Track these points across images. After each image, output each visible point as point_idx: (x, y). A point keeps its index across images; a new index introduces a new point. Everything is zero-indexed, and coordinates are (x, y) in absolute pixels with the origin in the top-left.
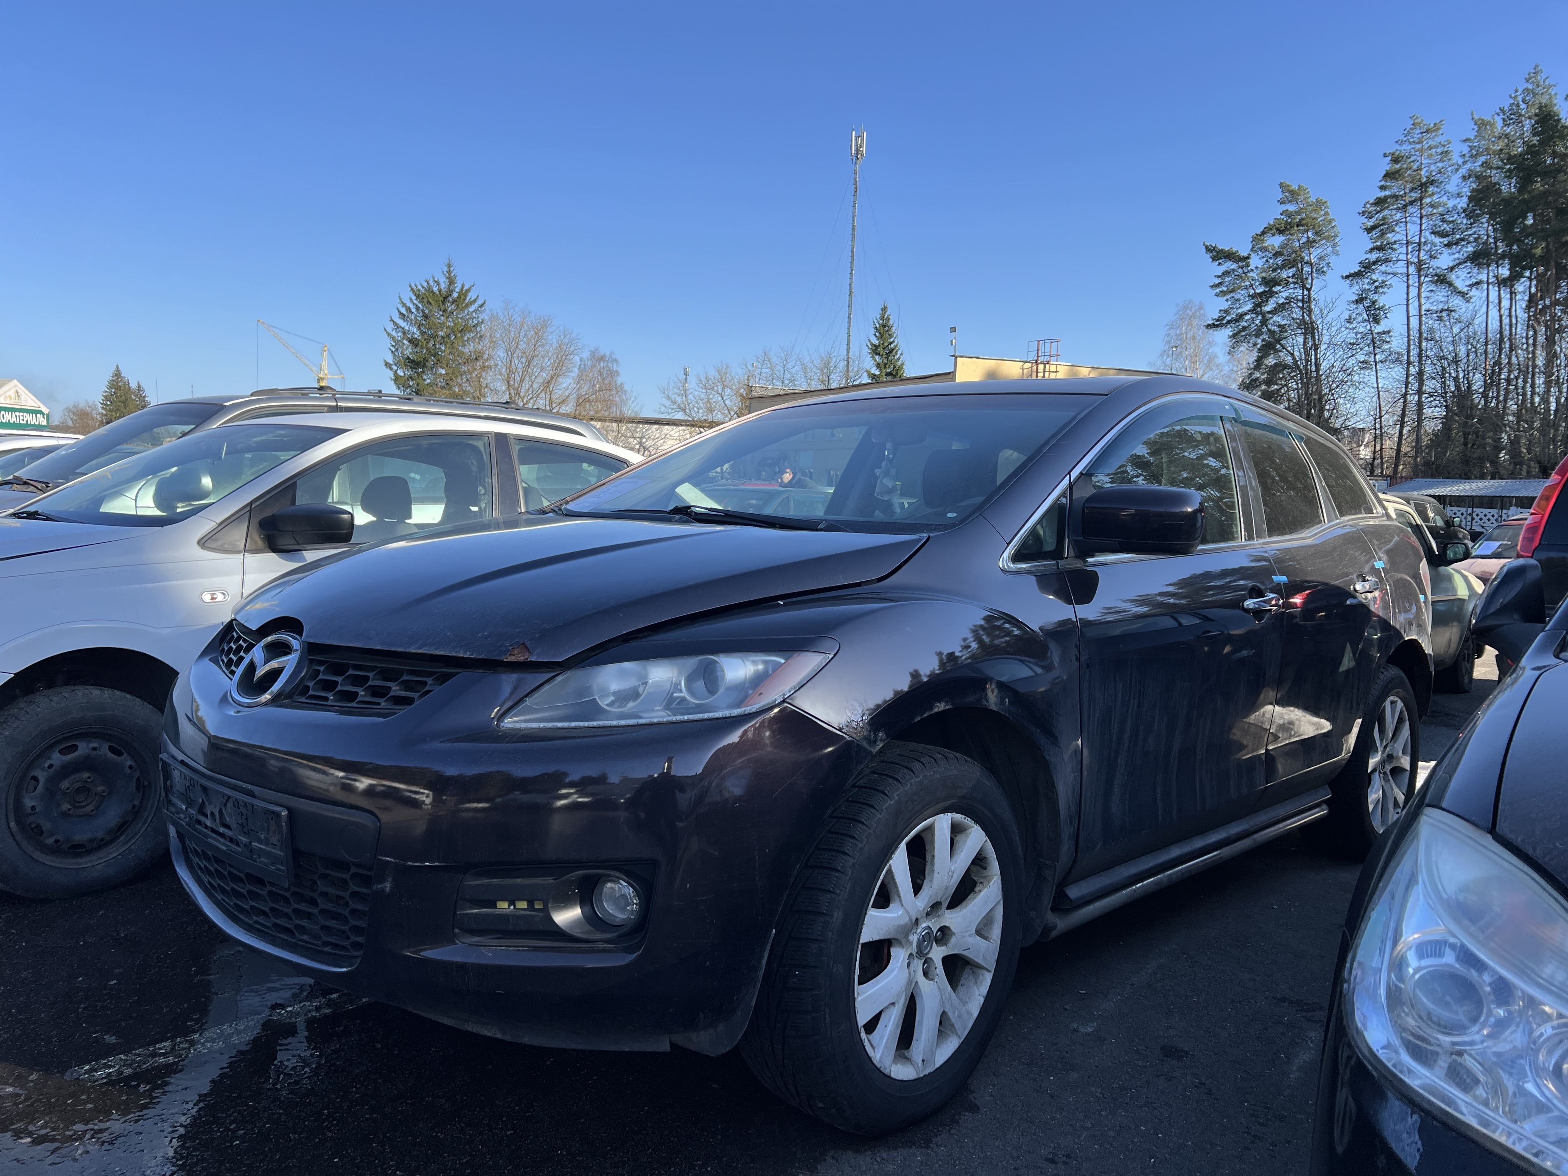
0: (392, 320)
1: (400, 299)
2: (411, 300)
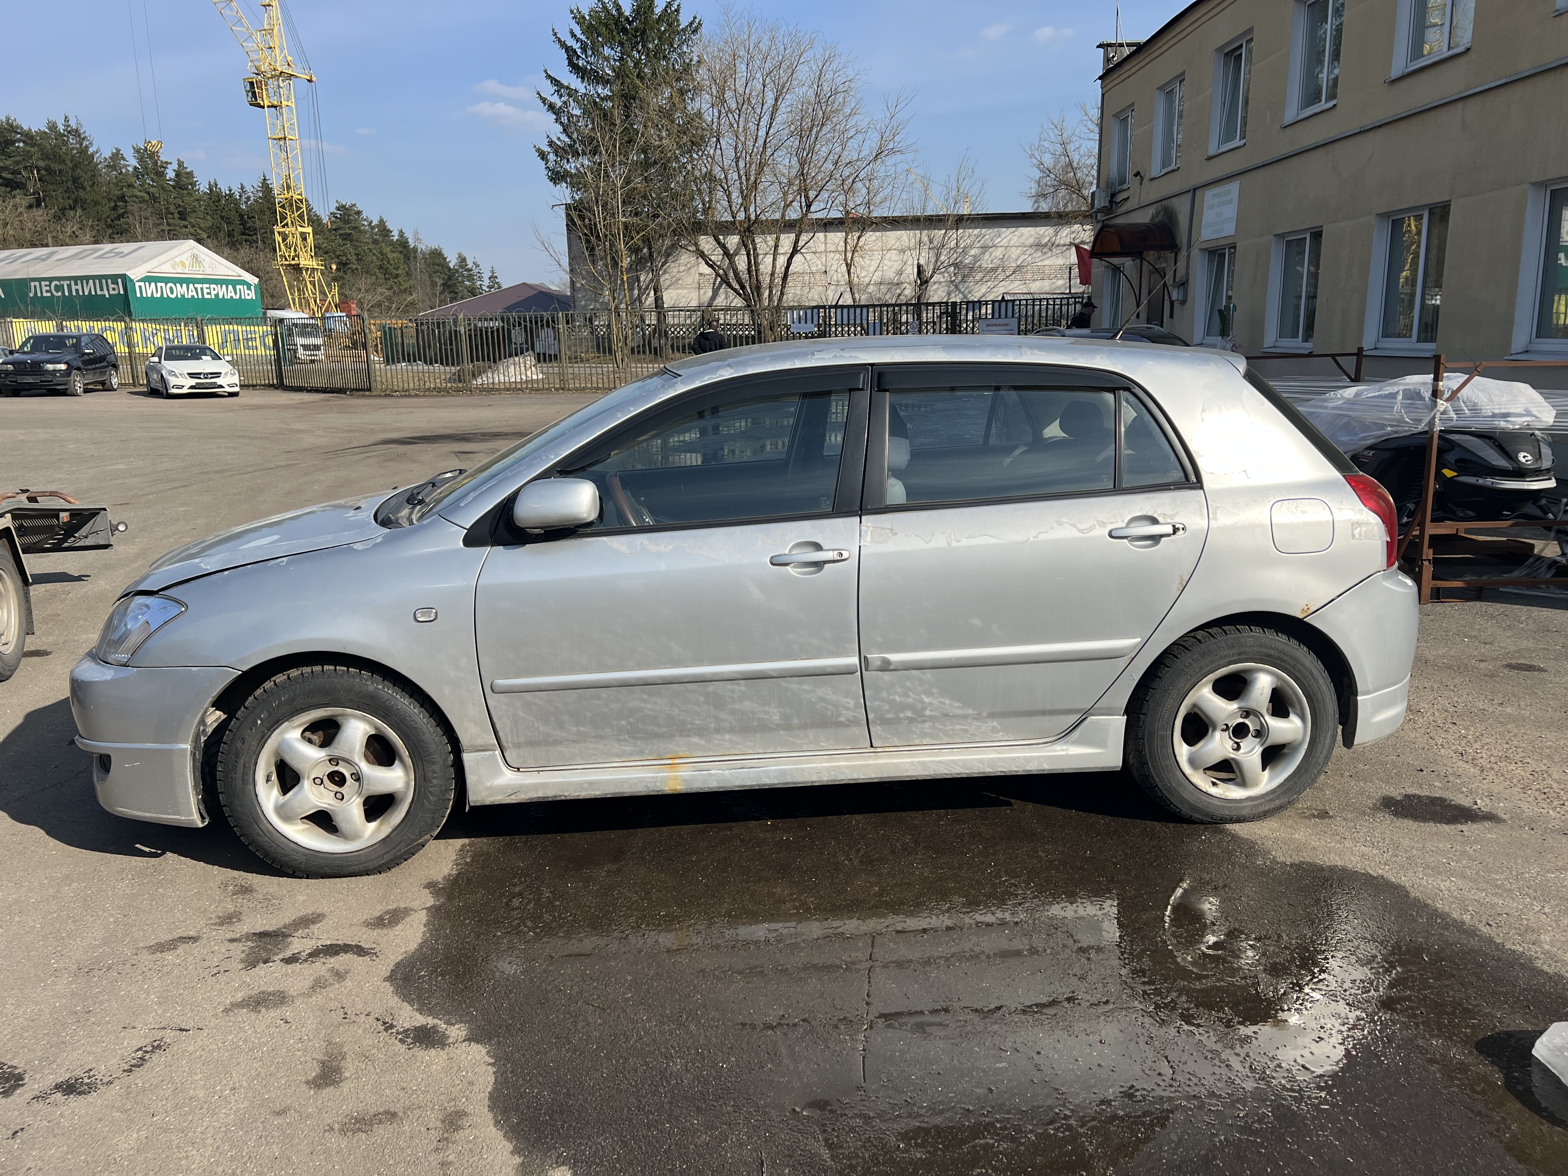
0: (549, 76)
1: (555, 34)
2: (573, 35)
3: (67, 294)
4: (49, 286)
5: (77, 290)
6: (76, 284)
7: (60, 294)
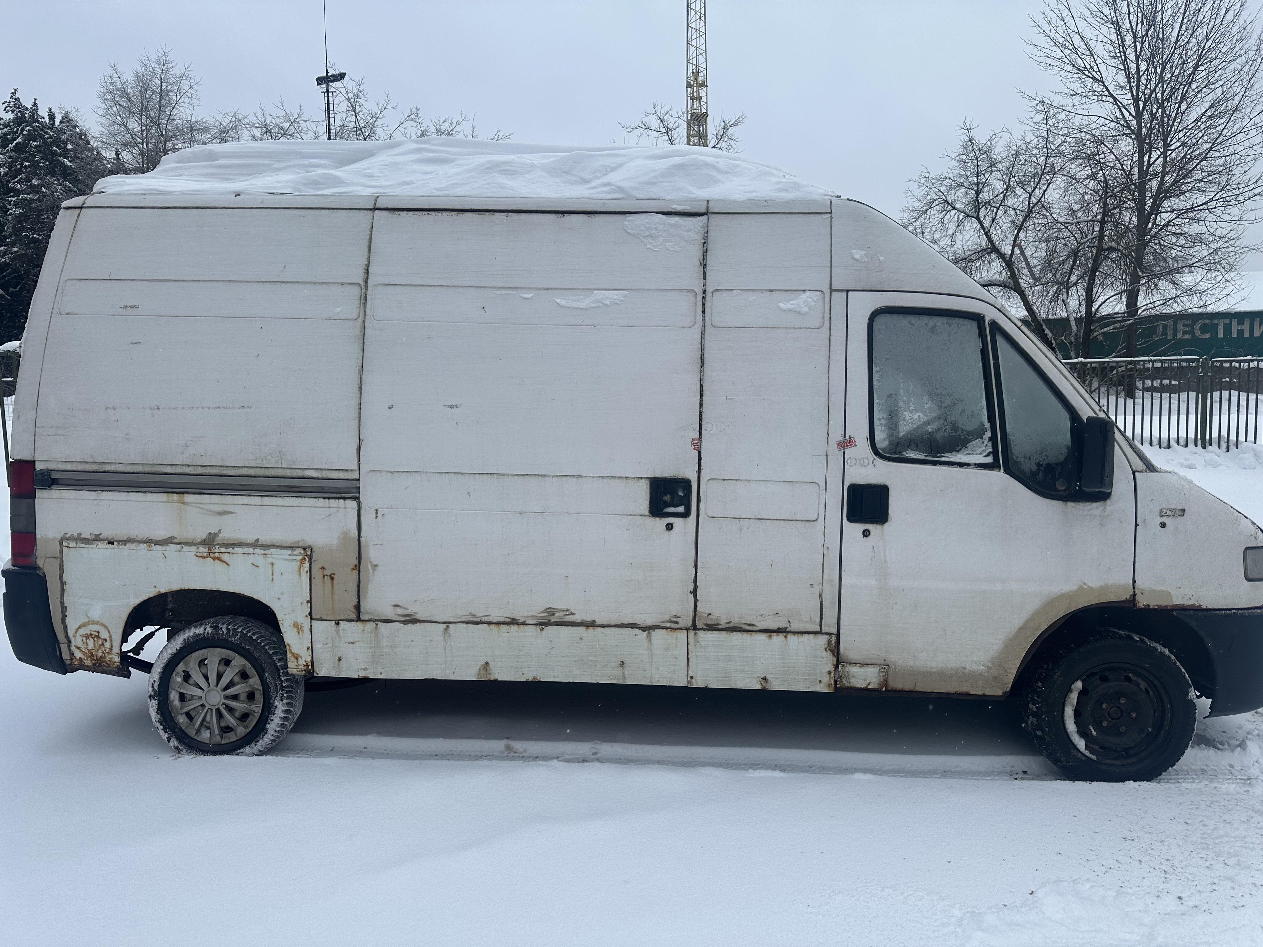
3: (1221, 335)
4: (1192, 326)
5: (1241, 332)
6: (1241, 323)
7: (1208, 336)
